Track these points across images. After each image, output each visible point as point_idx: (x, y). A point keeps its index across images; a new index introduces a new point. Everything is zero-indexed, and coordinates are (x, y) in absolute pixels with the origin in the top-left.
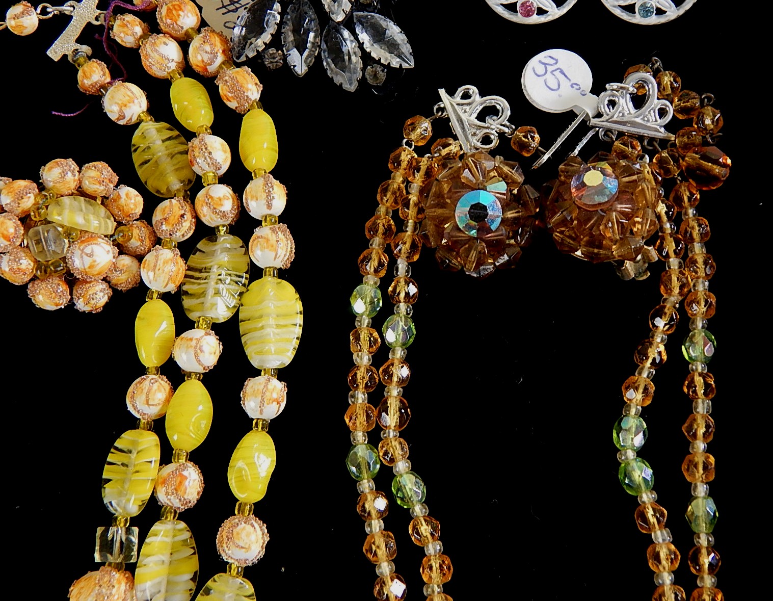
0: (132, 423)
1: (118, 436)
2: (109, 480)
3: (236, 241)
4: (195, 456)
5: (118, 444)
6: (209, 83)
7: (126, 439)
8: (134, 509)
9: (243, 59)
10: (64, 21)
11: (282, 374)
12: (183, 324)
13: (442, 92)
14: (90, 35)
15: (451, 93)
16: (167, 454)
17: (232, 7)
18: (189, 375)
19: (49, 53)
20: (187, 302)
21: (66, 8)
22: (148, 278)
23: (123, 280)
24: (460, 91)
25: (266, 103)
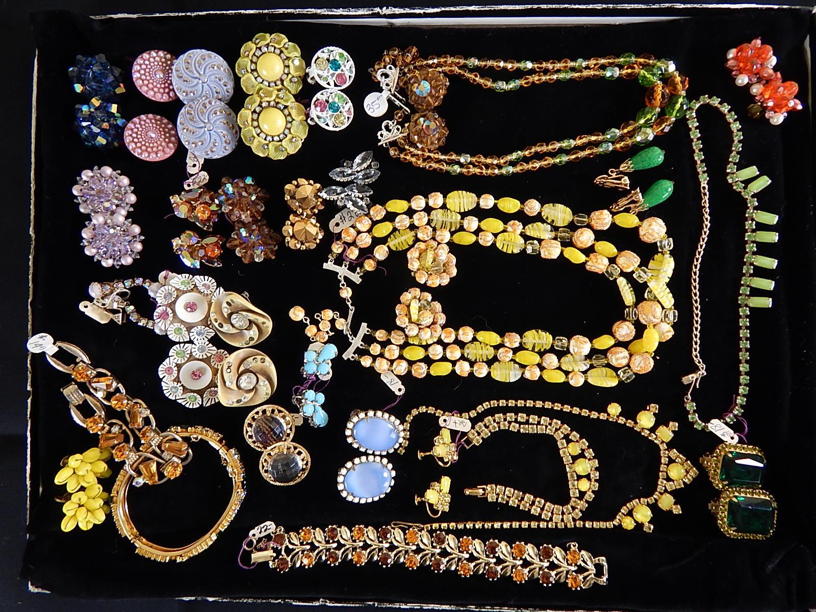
0: (494, 244)
1: (498, 249)
2: (512, 252)
3: (433, 212)
4: (505, 223)
5: (500, 248)
6: (374, 223)
7: (499, 245)
8: (522, 241)
9: (367, 210)
10: (346, 278)
11: (479, 197)
12: (462, 229)
13: (380, 144)
14: (352, 268)
15: (380, 141)
16: (504, 231)
17: (343, 219)
18: (479, 226)
19: (358, 283)
20: (453, 229)
21: (342, 279)
22: (447, 240)
23: (447, 248)
24: (380, 138)
25: (383, 204)
